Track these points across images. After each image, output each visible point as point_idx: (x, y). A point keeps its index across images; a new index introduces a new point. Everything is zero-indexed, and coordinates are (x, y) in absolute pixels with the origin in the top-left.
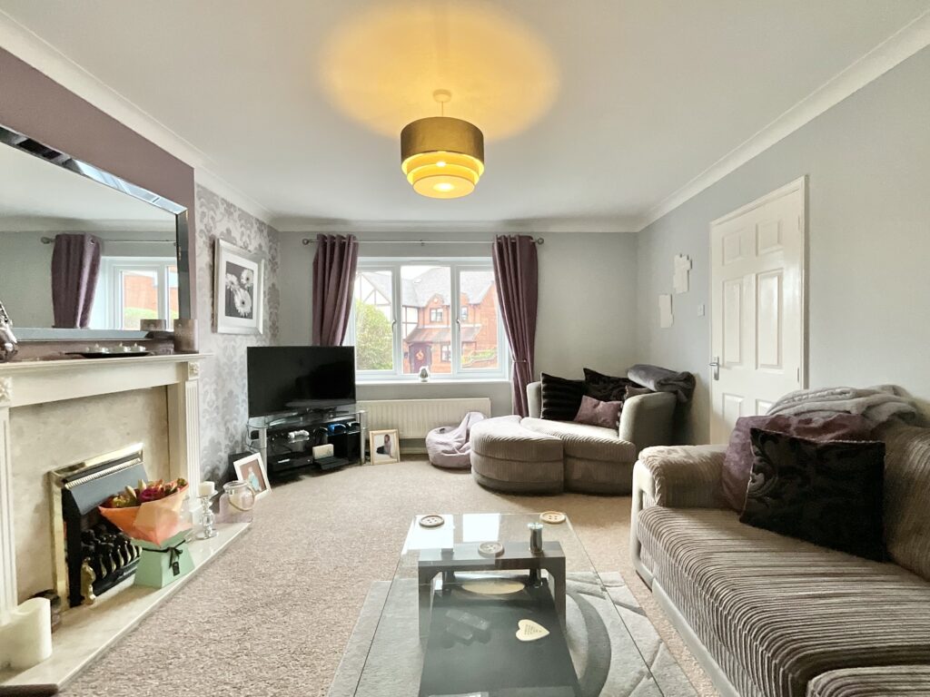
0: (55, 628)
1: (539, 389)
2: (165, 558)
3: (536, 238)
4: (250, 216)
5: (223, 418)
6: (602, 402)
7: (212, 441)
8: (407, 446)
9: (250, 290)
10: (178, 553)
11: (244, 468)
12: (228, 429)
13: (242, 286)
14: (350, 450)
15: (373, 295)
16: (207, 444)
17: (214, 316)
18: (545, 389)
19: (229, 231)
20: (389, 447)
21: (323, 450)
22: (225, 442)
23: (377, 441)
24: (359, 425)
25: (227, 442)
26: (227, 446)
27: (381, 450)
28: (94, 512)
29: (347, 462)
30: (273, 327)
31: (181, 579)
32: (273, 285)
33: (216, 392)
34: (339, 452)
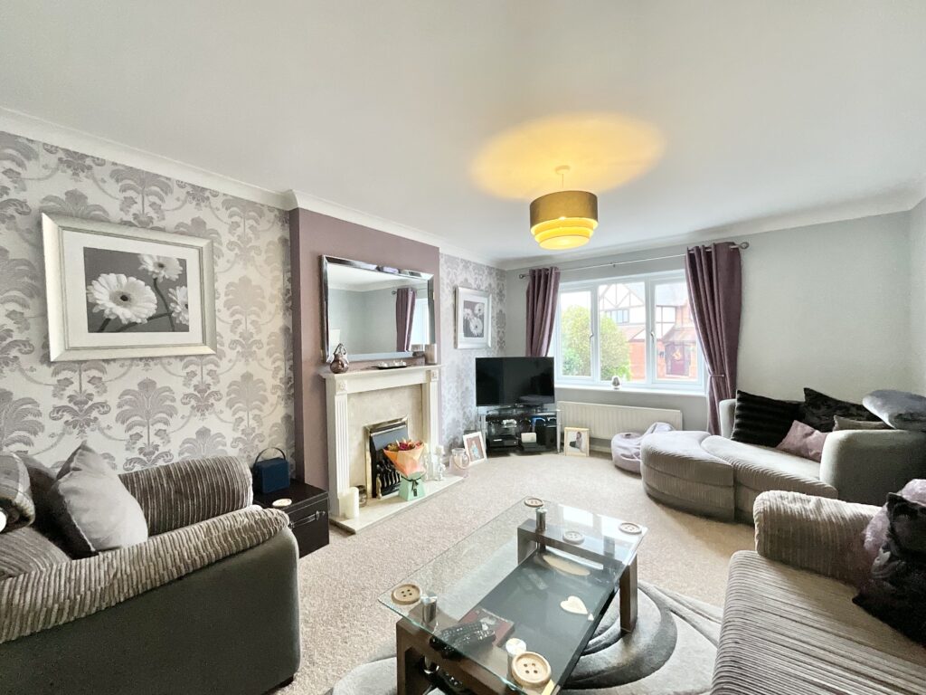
0: (361, 506)
1: (732, 408)
2: (410, 484)
3: (738, 243)
4: (481, 265)
5: (462, 405)
6: (817, 432)
7: (454, 420)
8: (598, 445)
9: (482, 318)
10: (417, 484)
11: (470, 441)
12: (465, 413)
13: (476, 315)
14: (548, 441)
15: (628, 297)
16: (451, 421)
17: (455, 338)
18: (739, 408)
19: (466, 280)
20: (580, 443)
21: (529, 437)
22: (462, 421)
23: (570, 436)
24: (555, 420)
25: (464, 421)
26: (464, 424)
27: (573, 444)
28: (381, 451)
29: (544, 449)
30: (501, 342)
31: (417, 499)
32: (501, 311)
33: (457, 387)
34: (541, 440)
